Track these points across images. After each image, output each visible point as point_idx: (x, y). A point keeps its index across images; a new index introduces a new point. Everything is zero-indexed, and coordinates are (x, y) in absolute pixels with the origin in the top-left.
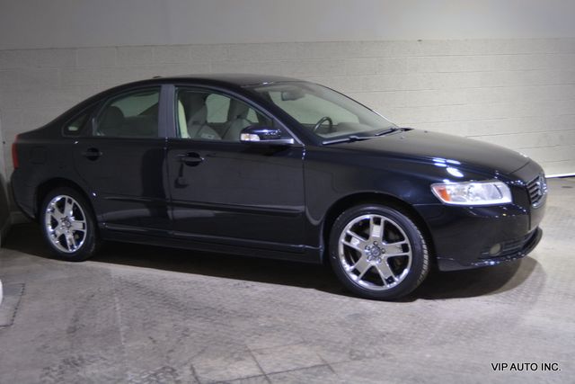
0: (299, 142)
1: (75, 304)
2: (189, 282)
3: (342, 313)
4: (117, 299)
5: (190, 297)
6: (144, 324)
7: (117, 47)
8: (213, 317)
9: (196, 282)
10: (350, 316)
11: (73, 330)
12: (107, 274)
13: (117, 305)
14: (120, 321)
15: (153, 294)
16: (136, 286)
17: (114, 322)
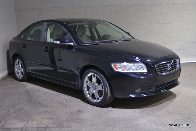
0: (75, 44)
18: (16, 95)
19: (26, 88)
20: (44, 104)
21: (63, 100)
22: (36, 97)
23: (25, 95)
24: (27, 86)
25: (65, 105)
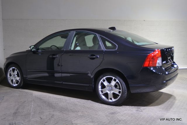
1: (18, 104)
2: (58, 99)
3: (108, 112)
4: (33, 103)
5: (57, 104)
6: (40, 112)
7: (42, 19)
8: (63, 111)
9: (60, 99)
10: (110, 113)
11: (15, 113)
12: (32, 94)
13: (32, 105)
14: (32, 111)
15: (45, 102)
16: (40, 99)
17: (30, 111)
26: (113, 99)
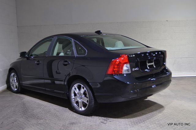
18: (13, 107)
19: (23, 101)
20: (38, 117)
21: (57, 112)
22: (31, 109)
23: (22, 107)
24: (24, 98)
25: (59, 117)
26: (82, 108)
